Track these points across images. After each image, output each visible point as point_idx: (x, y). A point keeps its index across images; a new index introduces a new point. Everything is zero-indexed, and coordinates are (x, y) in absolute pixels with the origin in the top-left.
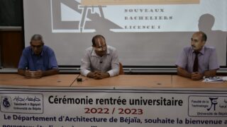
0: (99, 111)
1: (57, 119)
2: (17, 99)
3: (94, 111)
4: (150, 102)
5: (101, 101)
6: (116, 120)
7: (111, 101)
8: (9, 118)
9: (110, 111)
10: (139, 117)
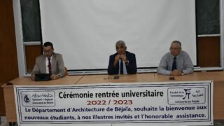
0: (98, 102)
1: (66, 110)
2: (35, 96)
3: (94, 103)
4: (138, 94)
5: (100, 95)
6: (111, 110)
7: (107, 95)
8: (29, 110)
9: (107, 103)
10: (129, 106)
